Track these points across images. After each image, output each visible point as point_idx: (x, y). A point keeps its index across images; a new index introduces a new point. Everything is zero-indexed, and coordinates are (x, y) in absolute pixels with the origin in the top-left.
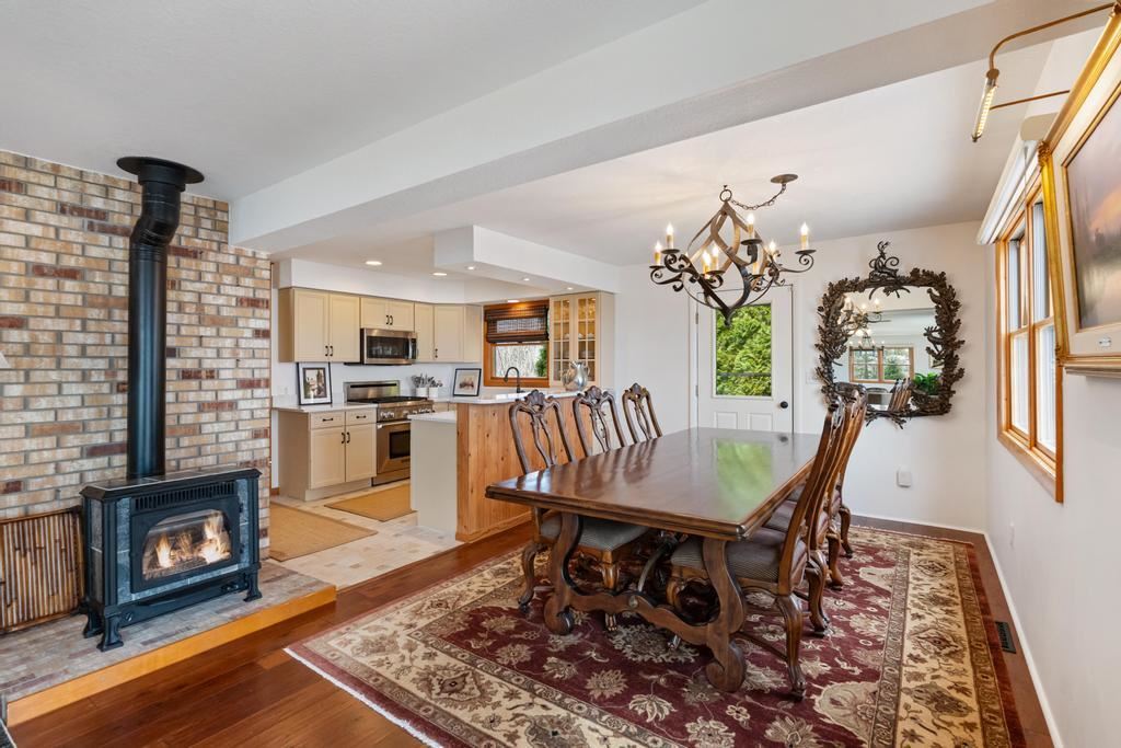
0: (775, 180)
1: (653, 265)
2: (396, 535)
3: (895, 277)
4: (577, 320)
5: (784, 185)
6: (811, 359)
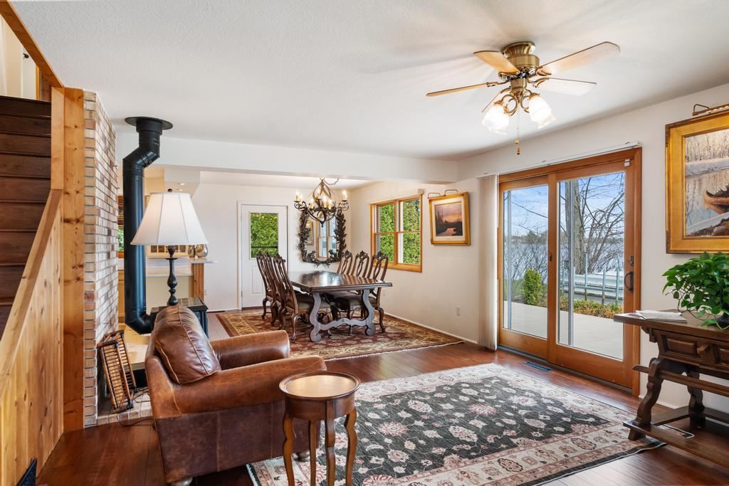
6: (295, 240)
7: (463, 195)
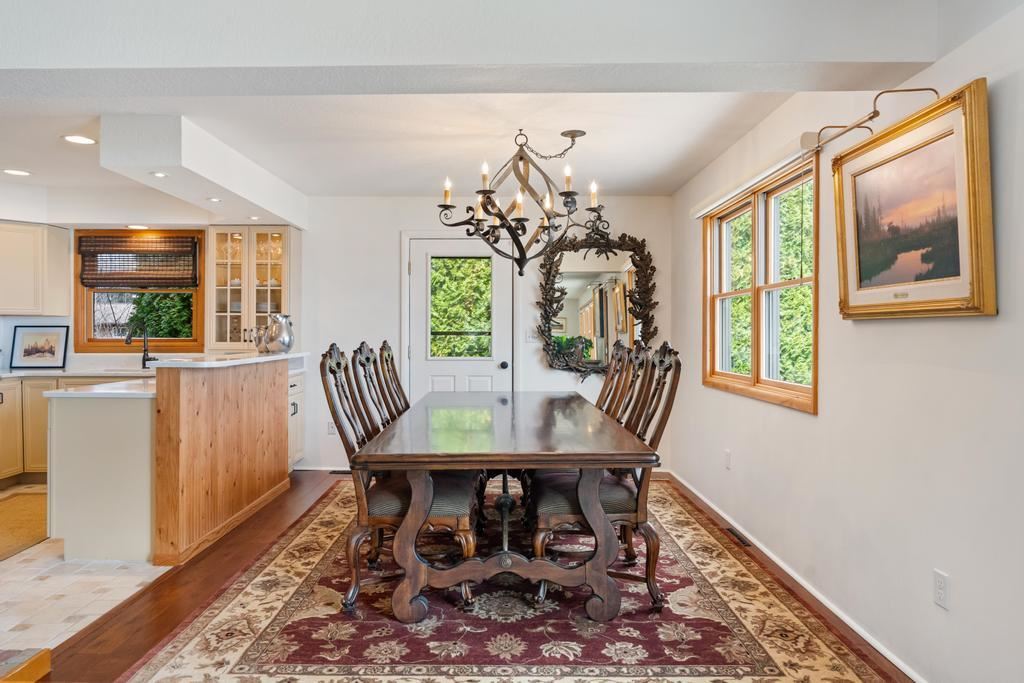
0: (564, 134)
1: (443, 203)
2: (42, 579)
3: (608, 240)
4: (254, 262)
5: (573, 140)
6: (530, 317)
7: (957, 98)
